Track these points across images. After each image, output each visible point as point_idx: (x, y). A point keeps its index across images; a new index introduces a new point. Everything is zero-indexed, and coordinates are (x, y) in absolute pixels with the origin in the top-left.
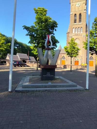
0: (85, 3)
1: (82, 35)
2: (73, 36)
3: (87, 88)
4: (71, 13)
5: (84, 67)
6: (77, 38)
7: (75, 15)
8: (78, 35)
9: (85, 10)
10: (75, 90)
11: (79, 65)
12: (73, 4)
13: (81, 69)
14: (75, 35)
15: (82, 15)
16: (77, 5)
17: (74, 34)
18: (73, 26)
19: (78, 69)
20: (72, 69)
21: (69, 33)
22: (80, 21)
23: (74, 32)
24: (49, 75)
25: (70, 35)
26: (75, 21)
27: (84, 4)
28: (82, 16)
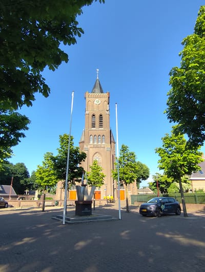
0: (107, 101)
1: (104, 147)
2: (90, 147)
3: (120, 218)
4: (87, 112)
5: (110, 202)
6: (96, 153)
7: (94, 116)
8: (98, 147)
9: (107, 111)
10: (111, 220)
11: (102, 198)
12: (90, 99)
13: (106, 206)
14: (94, 147)
15: (103, 117)
16: (95, 102)
17: (92, 146)
18: (91, 133)
19: (102, 206)
20: (96, 207)
21: (83, 142)
22: (101, 126)
23: (91, 142)
24: (86, 210)
25: (85, 146)
26: (93, 125)
27: (106, 103)
28: (103, 119)
